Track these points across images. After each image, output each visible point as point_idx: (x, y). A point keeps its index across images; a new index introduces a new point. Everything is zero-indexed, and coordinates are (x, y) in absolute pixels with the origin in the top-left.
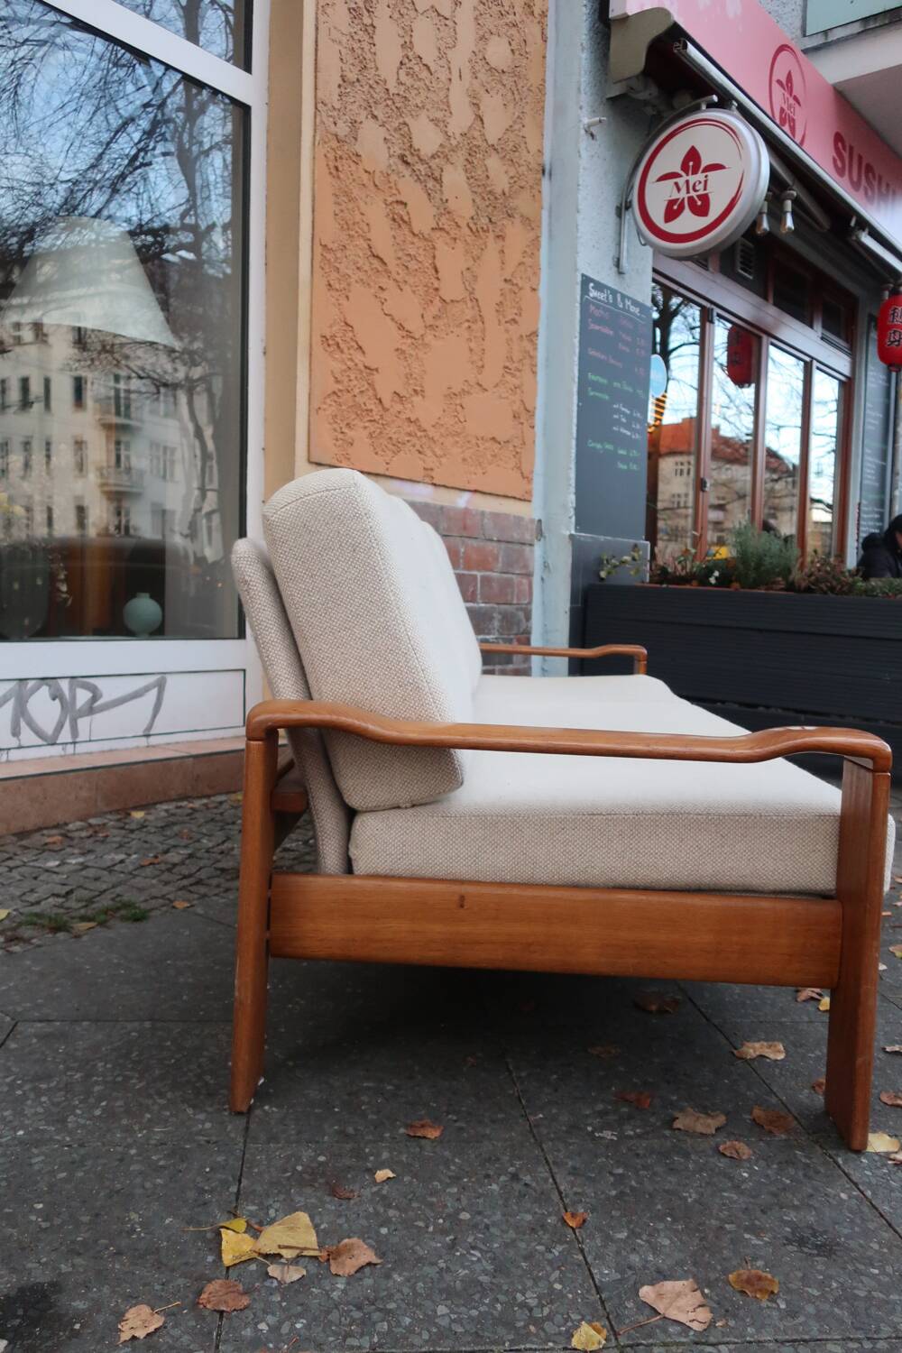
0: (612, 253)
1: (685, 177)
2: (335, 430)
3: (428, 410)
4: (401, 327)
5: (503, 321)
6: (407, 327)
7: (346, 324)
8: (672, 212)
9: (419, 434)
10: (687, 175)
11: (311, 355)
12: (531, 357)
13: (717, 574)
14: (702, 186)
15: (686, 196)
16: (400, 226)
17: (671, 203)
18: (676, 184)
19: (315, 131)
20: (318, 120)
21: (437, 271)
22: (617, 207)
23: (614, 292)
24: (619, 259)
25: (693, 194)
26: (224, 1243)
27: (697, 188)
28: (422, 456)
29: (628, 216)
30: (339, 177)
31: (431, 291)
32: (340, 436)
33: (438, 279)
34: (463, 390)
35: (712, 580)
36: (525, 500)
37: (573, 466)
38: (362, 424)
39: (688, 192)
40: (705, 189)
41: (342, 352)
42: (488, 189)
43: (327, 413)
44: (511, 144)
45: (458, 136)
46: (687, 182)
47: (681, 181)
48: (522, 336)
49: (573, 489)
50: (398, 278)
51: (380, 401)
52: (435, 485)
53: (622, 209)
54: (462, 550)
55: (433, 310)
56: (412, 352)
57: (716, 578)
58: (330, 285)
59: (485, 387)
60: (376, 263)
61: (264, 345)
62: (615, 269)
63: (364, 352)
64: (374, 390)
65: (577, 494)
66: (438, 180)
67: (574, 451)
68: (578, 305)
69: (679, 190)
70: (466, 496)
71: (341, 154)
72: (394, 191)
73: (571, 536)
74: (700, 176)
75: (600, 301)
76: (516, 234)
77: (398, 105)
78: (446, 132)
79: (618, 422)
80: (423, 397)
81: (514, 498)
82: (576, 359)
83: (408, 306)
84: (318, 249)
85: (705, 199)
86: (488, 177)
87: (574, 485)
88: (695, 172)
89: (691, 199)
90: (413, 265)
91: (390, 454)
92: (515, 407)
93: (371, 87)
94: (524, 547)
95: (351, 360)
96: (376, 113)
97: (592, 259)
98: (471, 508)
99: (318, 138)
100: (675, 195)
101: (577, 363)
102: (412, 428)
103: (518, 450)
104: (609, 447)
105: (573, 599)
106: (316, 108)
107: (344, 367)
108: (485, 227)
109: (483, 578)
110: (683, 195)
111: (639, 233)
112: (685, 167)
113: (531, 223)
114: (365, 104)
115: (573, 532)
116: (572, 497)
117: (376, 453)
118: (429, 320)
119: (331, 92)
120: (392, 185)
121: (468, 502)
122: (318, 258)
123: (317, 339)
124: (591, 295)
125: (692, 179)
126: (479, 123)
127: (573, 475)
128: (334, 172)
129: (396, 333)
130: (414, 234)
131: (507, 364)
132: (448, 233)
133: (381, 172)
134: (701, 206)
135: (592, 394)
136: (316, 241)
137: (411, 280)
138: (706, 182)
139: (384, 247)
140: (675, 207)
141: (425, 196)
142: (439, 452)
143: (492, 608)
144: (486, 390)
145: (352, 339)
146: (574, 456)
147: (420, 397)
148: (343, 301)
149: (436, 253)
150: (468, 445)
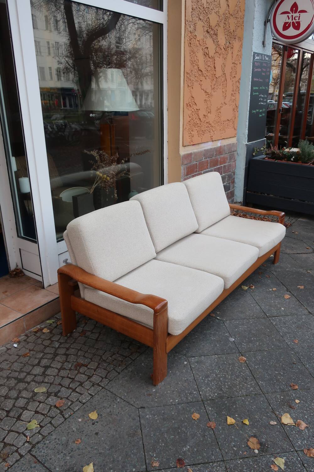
0: (262, 40)
1: (291, 14)
2: (189, 133)
3: (212, 117)
4: (206, 92)
5: (232, 78)
6: (207, 91)
7: (192, 97)
8: (286, 27)
9: (209, 126)
10: (293, 13)
11: (183, 111)
12: (238, 88)
13: (294, 157)
14: (297, 18)
15: (291, 21)
16: (206, 56)
17: (286, 23)
18: (288, 16)
19: (185, 33)
20: (186, 28)
21: (215, 68)
23: (262, 54)
24: (264, 42)
25: (294, 21)
27: (296, 19)
28: (210, 133)
29: (268, 24)
30: (191, 47)
31: (214, 75)
32: (190, 135)
33: (215, 71)
34: (221, 106)
35: (292, 159)
36: (235, 137)
37: (248, 121)
38: (195, 129)
39: (292, 20)
40: (299, 19)
41: (191, 107)
42: (229, 31)
43: (187, 129)
44: (236, 11)
45: (222, 15)
46: (292, 16)
47: (290, 15)
48: (236, 81)
49: (247, 129)
50: (205, 75)
51: (200, 119)
52: (213, 141)
53: (266, 22)
54: (219, 160)
55: (214, 82)
56: (208, 99)
58: (188, 86)
60: (200, 72)
61: (167, 107)
62: (262, 46)
63: (196, 105)
64: (199, 116)
65: (249, 130)
66: (216, 35)
67: (248, 116)
68: (252, 64)
69: (289, 19)
70: (220, 141)
71: (192, 37)
72: (205, 44)
73: (246, 145)
74: (297, 14)
75: (259, 60)
76: (236, 44)
77: (206, 12)
78: (219, 15)
79: (261, 101)
81: (232, 137)
82: (250, 83)
83: (207, 84)
84: (186, 74)
85: (299, 23)
86: (229, 27)
87: (248, 127)
88: (295, 12)
89: (293, 23)
90: (209, 69)
91: (202, 135)
92: (234, 107)
93: (200, 8)
94: (234, 152)
95: (193, 109)
96: (201, 18)
97: (257, 47)
98: (222, 145)
99: (186, 35)
100: (287, 21)
101: (250, 85)
102: (208, 124)
103: (234, 121)
104: (257, 110)
105: (246, 164)
106: (185, 24)
107: (191, 112)
108: (228, 46)
109: (224, 166)
110: (290, 21)
112: (292, 10)
113: (240, 39)
114: (197, 16)
115: (247, 143)
116: (247, 131)
117: (199, 137)
118: (213, 87)
119: (189, 18)
120: (204, 42)
121: (220, 143)
122: (186, 78)
123: (185, 105)
124: (256, 59)
125: (294, 15)
126: (228, 7)
127: (247, 124)
128: (189, 45)
129: (204, 94)
130: (210, 58)
131: (232, 93)
132: (218, 53)
133: (202, 39)
134: (297, 26)
135: (254, 94)
136: (185, 71)
137: (208, 74)
138: (299, 17)
139: (202, 67)
140: (287, 25)
141: (213, 42)
142: (214, 130)
143: (226, 174)
144: (226, 104)
145: (193, 102)
146: (248, 117)
147: (210, 114)
148: (192, 90)
149: (215, 62)
150: (221, 124)
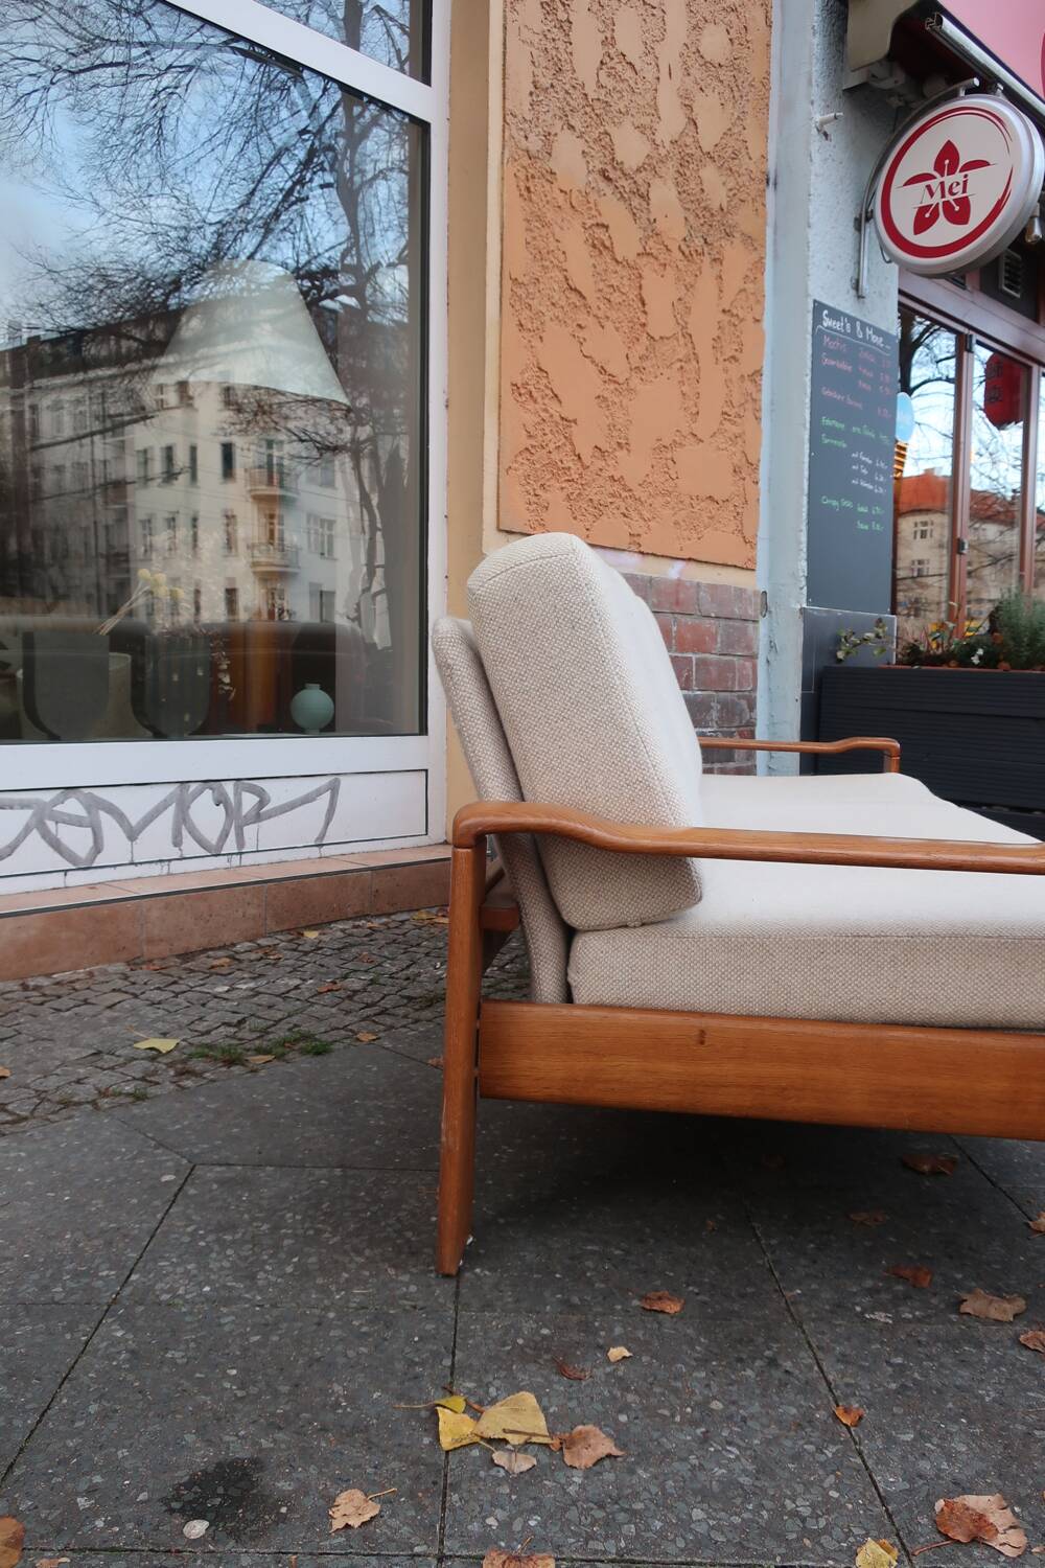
0: (851, 273)
1: (939, 179)
2: (528, 492)
3: (633, 466)
4: (603, 370)
5: (721, 359)
6: (610, 369)
7: (540, 369)
8: (923, 221)
9: (624, 494)
10: (942, 176)
11: (500, 406)
12: (754, 400)
13: (980, 652)
14: (958, 189)
15: (941, 201)
16: (601, 253)
17: (922, 210)
18: (929, 187)
19: (503, 148)
20: (507, 134)
21: (644, 304)
22: (856, 219)
23: (852, 320)
24: (858, 281)
25: (949, 198)
26: (440, 1423)
27: (954, 191)
28: (627, 520)
29: (869, 229)
30: (531, 200)
31: (638, 326)
32: (534, 499)
33: (645, 312)
34: (674, 441)
35: (975, 660)
36: (747, 569)
37: (804, 527)
38: (558, 485)
39: (943, 196)
40: (964, 191)
41: (535, 401)
42: (703, 205)
43: (520, 472)
44: (730, 150)
45: (667, 144)
46: (942, 184)
47: (934, 184)
48: (742, 376)
49: (804, 555)
50: (600, 314)
51: (579, 457)
52: (642, 553)
53: (862, 220)
54: (675, 629)
55: (640, 349)
56: (616, 400)
57: (980, 658)
58: (521, 325)
59: (700, 436)
60: (574, 298)
61: (446, 397)
62: (853, 292)
63: (560, 402)
64: (572, 444)
65: (809, 560)
66: (645, 198)
67: (805, 509)
68: (809, 337)
69: (932, 194)
70: (679, 565)
71: (533, 173)
72: (594, 212)
73: (802, 611)
74: (958, 177)
75: (836, 331)
76: (736, 256)
77: (598, 112)
78: (654, 141)
79: (858, 475)
80: (628, 450)
81: (735, 567)
82: (808, 400)
83: (610, 345)
84: (508, 284)
85: (964, 203)
86: (702, 190)
87: (805, 550)
88: (952, 172)
89: (947, 204)
90: (616, 297)
91: (591, 518)
92: (736, 460)
93: (567, 92)
94: (746, 624)
95: (546, 411)
96: (573, 123)
97: (826, 282)
98: (683, 578)
99: (507, 155)
100: (927, 201)
101: (808, 405)
102: (616, 487)
103: (740, 510)
104: (848, 504)
105: (805, 685)
106: (505, 121)
107: (539, 420)
108: (700, 251)
109: (699, 661)
110: (937, 199)
111: (883, 247)
112: (939, 166)
113: (753, 242)
114: (559, 113)
115: (804, 606)
116: (804, 564)
117: (575, 518)
118: (635, 362)
119: (521, 103)
120: (591, 205)
121: (681, 573)
122: (507, 292)
123: (507, 387)
124: (825, 324)
125: (948, 180)
126: (692, 127)
127: (804, 538)
128: (525, 194)
129: (598, 379)
130: (617, 261)
131: (726, 409)
132: (656, 259)
133: (580, 191)
134: (958, 212)
135: (826, 441)
136: (506, 275)
137: (613, 315)
138: (965, 182)
139: (583, 280)
140: (927, 215)
141: (630, 216)
142: (647, 515)
143: (710, 696)
144: (701, 441)
145: (546, 387)
146: (805, 515)
147: (625, 451)
148: (536, 342)
149: (643, 282)
150: (681, 506)
